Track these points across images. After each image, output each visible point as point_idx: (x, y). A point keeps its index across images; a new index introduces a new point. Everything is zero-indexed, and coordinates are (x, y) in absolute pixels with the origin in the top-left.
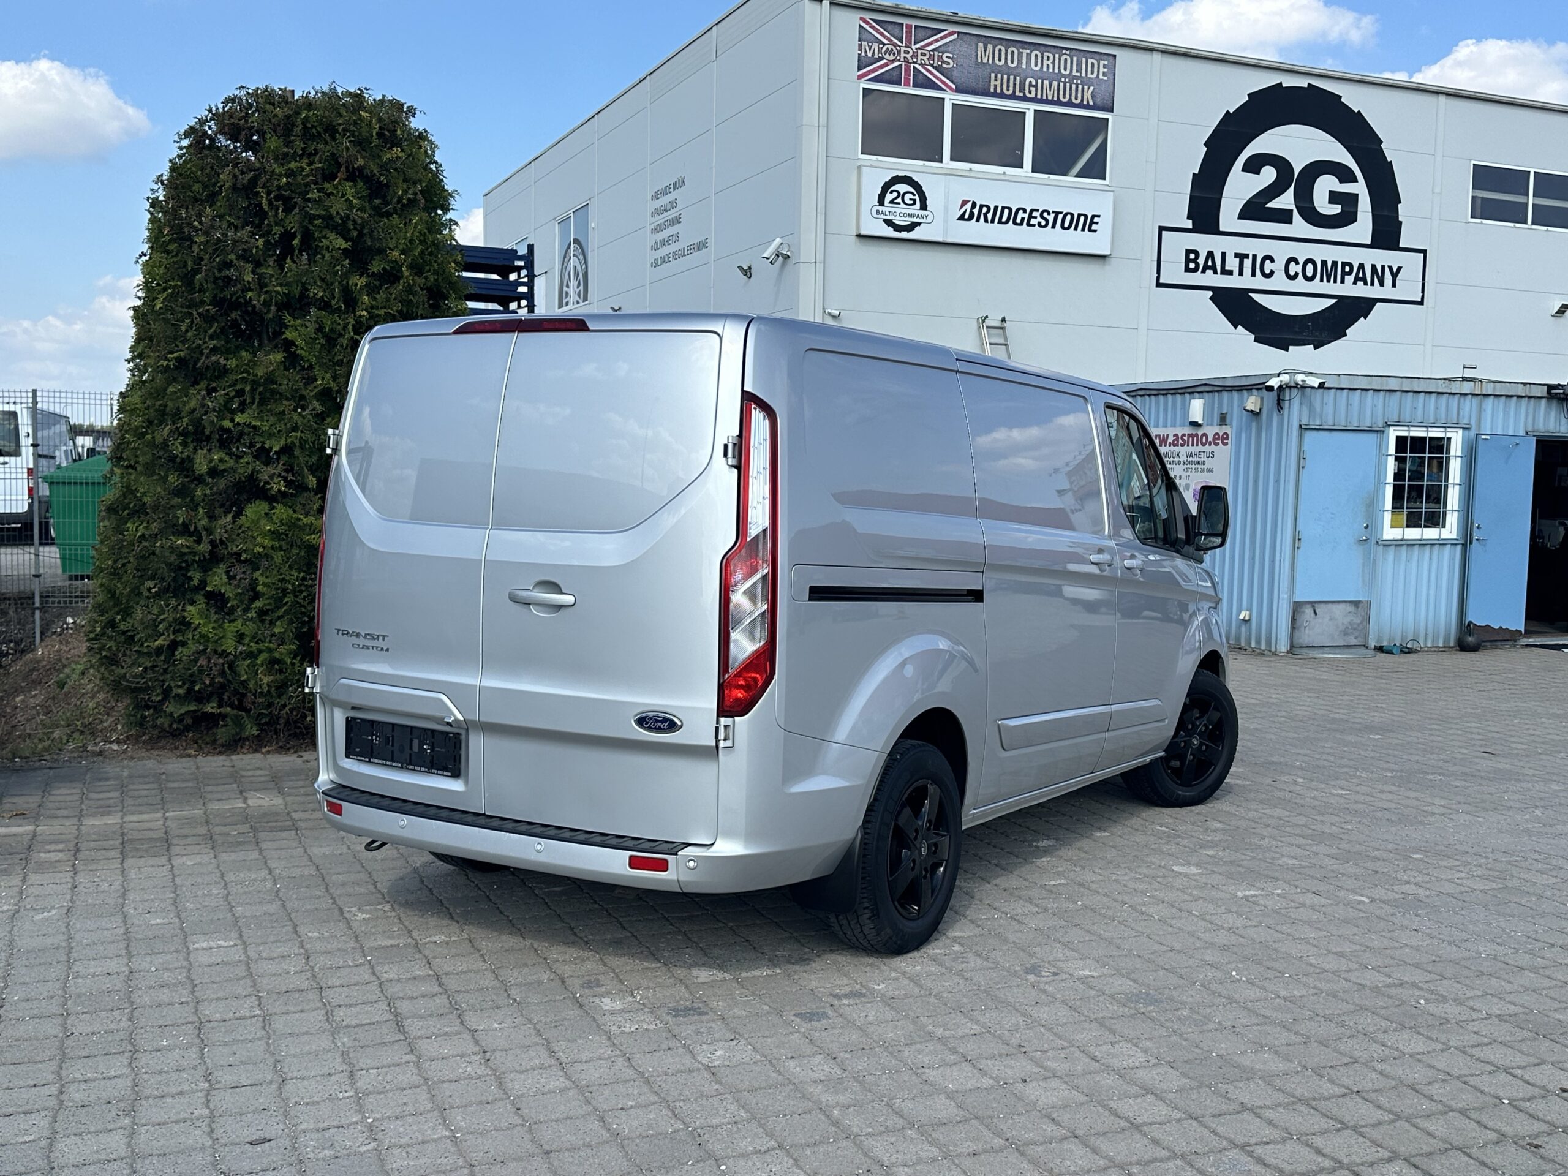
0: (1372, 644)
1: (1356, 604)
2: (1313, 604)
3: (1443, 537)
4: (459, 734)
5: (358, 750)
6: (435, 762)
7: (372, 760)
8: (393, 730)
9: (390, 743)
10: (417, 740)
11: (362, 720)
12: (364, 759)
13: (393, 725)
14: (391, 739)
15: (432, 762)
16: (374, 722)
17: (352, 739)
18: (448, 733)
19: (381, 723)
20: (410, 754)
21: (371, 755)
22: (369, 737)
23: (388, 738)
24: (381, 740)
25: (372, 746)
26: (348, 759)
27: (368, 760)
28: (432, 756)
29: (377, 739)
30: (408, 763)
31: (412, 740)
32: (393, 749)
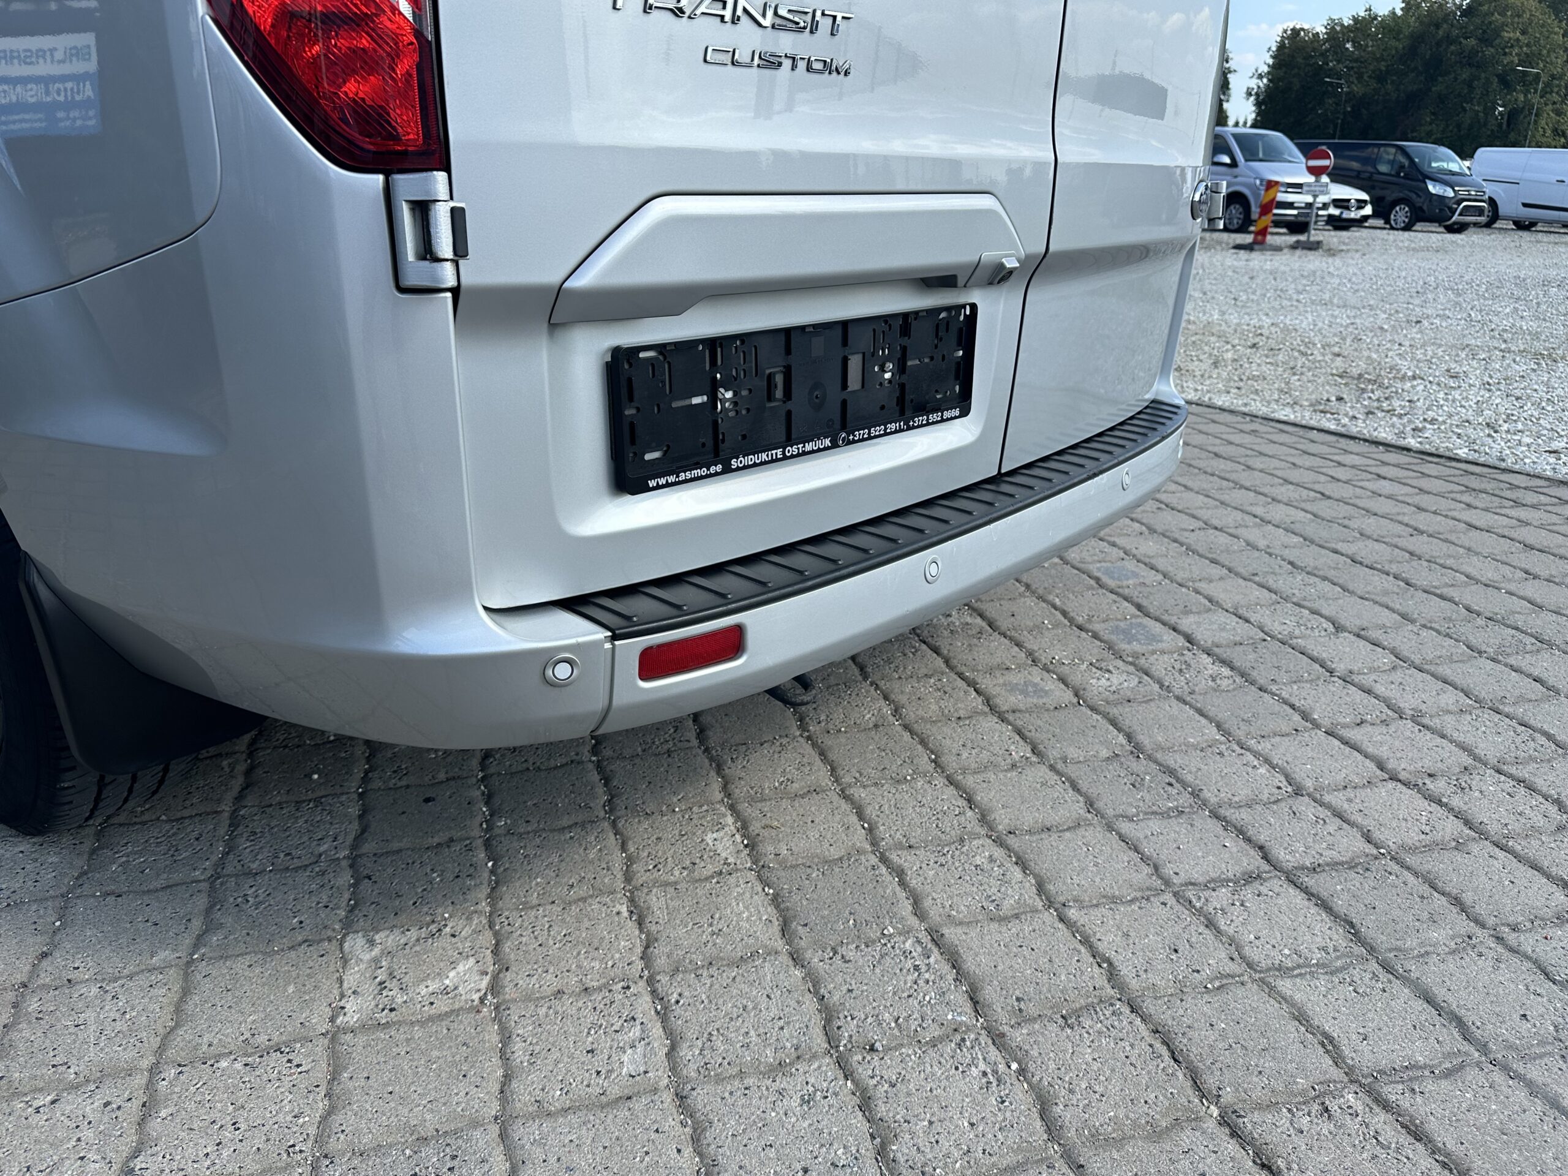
4: (964, 306)
5: (656, 455)
6: (908, 398)
7: (734, 463)
8: (788, 351)
9: (779, 393)
10: (860, 356)
11: (661, 348)
12: (703, 471)
13: (787, 333)
14: (779, 379)
15: (901, 401)
16: (713, 344)
17: (632, 425)
18: (937, 310)
19: (744, 338)
20: (844, 403)
21: (717, 453)
22: (696, 400)
23: (770, 377)
24: (744, 393)
25: (715, 424)
26: (629, 498)
27: (719, 468)
28: (902, 386)
29: (729, 395)
30: (844, 427)
31: (845, 361)
32: (790, 405)
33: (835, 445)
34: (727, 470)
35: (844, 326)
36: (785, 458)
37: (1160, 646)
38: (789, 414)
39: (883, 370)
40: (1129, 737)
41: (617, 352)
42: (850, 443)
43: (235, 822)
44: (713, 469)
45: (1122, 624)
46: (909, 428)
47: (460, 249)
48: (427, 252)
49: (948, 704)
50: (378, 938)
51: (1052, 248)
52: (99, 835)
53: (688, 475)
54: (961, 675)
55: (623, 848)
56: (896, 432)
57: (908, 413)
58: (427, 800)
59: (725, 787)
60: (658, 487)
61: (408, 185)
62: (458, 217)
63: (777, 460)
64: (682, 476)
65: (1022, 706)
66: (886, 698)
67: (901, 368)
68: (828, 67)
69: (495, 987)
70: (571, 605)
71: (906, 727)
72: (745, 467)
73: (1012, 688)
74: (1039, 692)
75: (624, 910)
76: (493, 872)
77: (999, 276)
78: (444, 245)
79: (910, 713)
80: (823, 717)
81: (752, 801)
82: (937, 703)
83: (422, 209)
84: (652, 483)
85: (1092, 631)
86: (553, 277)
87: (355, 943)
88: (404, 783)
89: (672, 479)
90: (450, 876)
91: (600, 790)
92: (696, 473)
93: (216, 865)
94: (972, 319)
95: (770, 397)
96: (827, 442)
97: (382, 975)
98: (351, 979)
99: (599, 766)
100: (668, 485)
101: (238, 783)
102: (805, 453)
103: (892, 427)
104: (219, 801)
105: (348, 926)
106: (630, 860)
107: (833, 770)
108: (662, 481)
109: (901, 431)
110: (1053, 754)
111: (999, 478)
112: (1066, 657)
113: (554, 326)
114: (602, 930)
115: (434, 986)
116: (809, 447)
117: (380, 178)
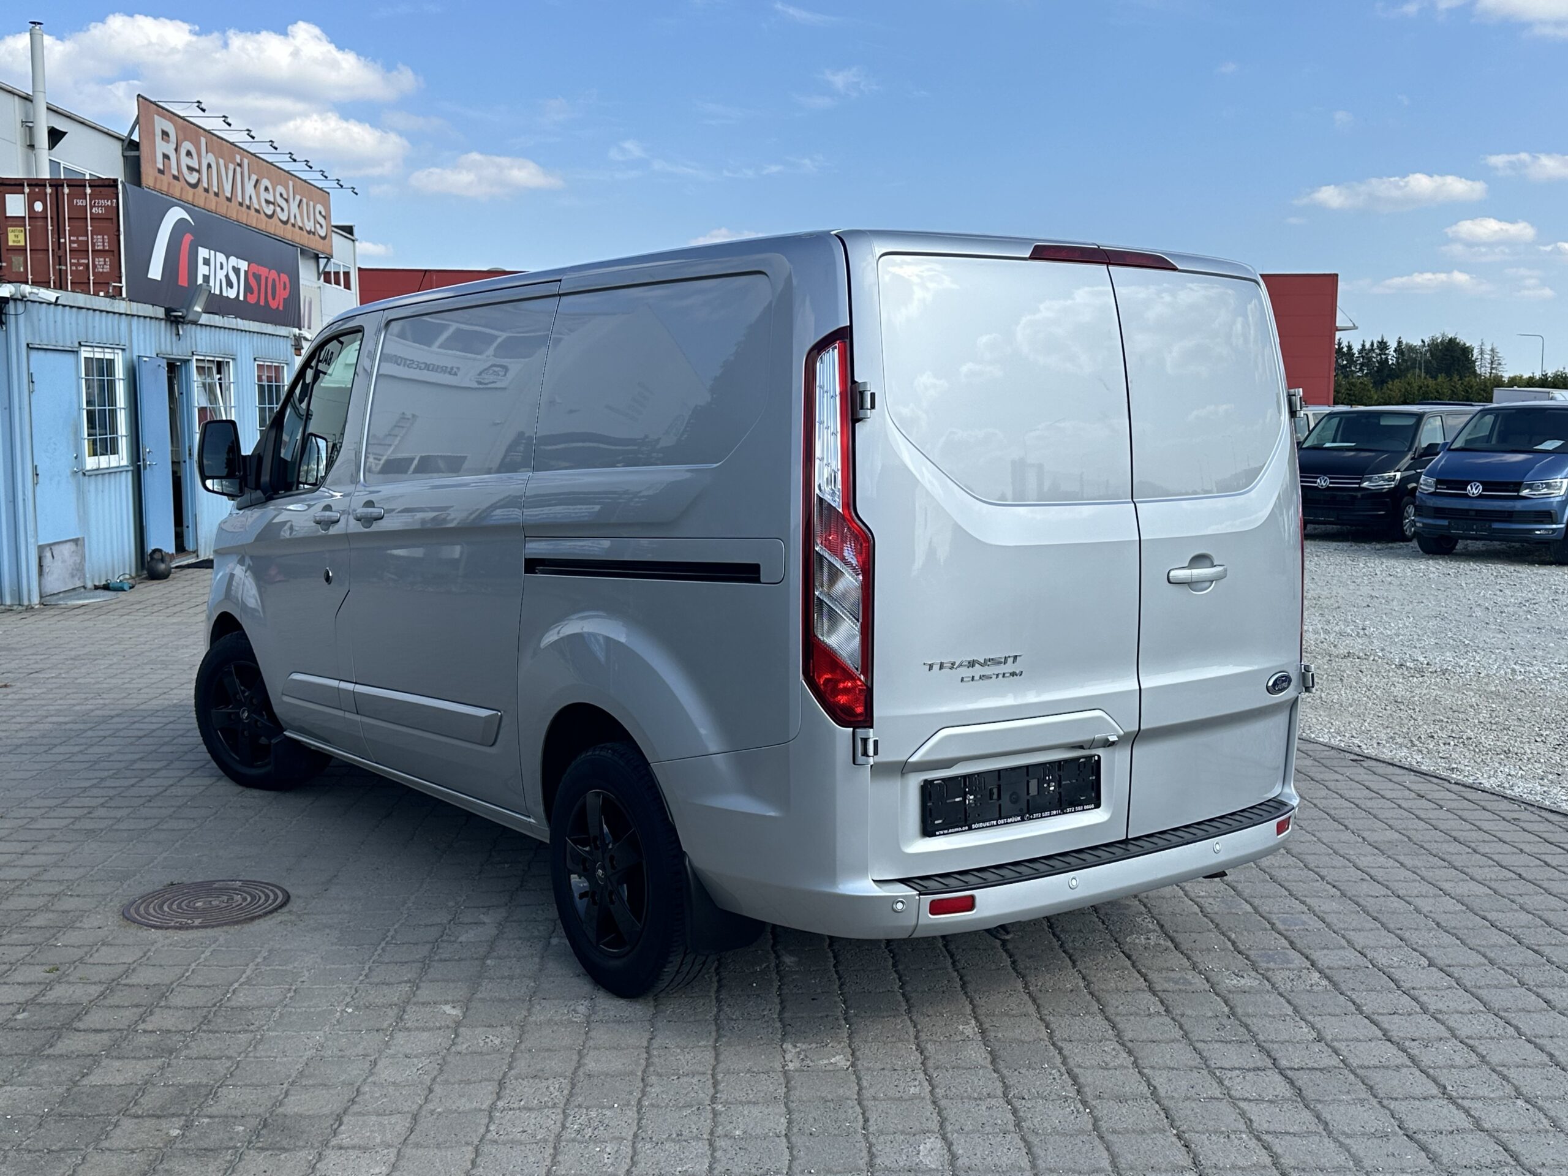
0: (90, 585)
1: (76, 541)
2: (50, 545)
3: (112, 465)
4: (1094, 756)
5: (940, 821)
6: (1063, 799)
7: (974, 826)
8: (999, 779)
9: (995, 796)
10: (1036, 781)
11: (943, 780)
12: (960, 829)
13: (999, 772)
14: (995, 791)
15: (1060, 800)
16: (965, 777)
17: (930, 810)
18: (1079, 758)
19: (979, 774)
20: (1028, 801)
21: (966, 820)
22: (957, 800)
23: (991, 790)
24: (979, 796)
25: (965, 809)
26: (928, 838)
27: (967, 828)
28: (1060, 793)
29: (972, 797)
30: (1028, 812)
31: (1028, 782)
32: (1000, 802)
33: (1023, 820)
34: (970, 829)
35: (1028, 767)
36: (997, 825)
37: (1290, 966)
38: (1000, 805)
39: (1049, 786)
40: (1231, 1008)
41: (926, 781)
42: (1030, 819)
43: (718, 1000)
44: (964, 828)
45: (1270, 952)
46: (1064, 813)
47: (876, 753)
48: (865, 753)
49: (1122, 985)
50: (798, 1045)
51: (1142, 728)
52: (655, 1000)
53: (953, 830)
54: (1139, 972)
55: (915, 1027)
56: (1056, 815)
57: (1063, 807)
58: (813, 999)
59: (973, 1010)
60: (940, 835)
61: (861, 732)
62: (876, 743)
63: (994, 826)
64: (950, 831)
65: (1170, 989)
66: (1084, 978)
67: (1059, 785)
68: (1013, 674)
69: (853, 1065)
70: (903, 881)
71: (1091, 993)
72: (978, 828)
73: (1168, 980)
74: (1187, 982)
75: (914, 1048)
76: (849, 1029)
77: (1107, 744)
78: (871, 751)
79: (1095, 987)
80: (1040, 984)
81: (987, 1015)
82: (1116, 982)
83: (865, 741)
84: (937, 833)
85: (1247, 955)
86: (905, 758)
87: (787, 1046)
88: (800, 992)
89: (946, 832)
90: (828, 1028)
91: (904, 1004)
92: (956, 830)
93: (715, 1016)
94: (1099, 762)
95: (991, 798)
96: (1019, 818)
97: (802, 1057)
98: (788, 1057)
99: (903, 995)
100: (944, 834)
101: (715, 985)
102: (1007, 823)
103: (1054, 812)
104: (709, 991)
105: (783, 1041)
106: (918, 1031)
107: (1038, 1007)
108: (942, 832)
109: (1059, 814)
110: (1177, 1012)
111: (1126, 841)
112: (1217, 967)
113: (903, 773)
114: (903, 1052)
115: (826, 1062)
116: (1009, 820)
117: (851, 729)
